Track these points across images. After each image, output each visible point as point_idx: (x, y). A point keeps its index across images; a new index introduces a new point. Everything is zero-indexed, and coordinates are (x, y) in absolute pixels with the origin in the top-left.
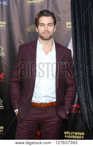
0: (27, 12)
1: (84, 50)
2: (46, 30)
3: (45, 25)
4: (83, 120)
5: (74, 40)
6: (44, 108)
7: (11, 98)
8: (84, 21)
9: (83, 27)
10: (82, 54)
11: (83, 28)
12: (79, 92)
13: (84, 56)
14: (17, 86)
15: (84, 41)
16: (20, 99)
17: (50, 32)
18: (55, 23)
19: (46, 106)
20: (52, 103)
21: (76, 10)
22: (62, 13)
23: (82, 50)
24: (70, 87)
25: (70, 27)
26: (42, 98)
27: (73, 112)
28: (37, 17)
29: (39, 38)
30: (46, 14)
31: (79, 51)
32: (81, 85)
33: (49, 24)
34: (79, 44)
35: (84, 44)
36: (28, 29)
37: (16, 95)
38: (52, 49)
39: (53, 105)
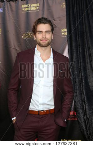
0: (23, 19)
1: (80, 56)
2: (44, 37)
3: (43, 33)
4: (80, 127)
5: (69, 47)
6: (42, 116)
7: (9, 106)
8: (79, 28)
9: (78, 33)
10: (78, 61)
11: (78, 35)
12: (75, 99)
13: (79, 63)
14: (15, 93)
15: (80, 47)
16: (17, 106)
17: (48, 39)
18: (52, 30)
19: (44, 114)
20: (50, 110)
21: (71, 16)
22: (57, 20)
23: (78, 57)
24: (67, 94)
25: (66, 34)
26: (40, 105)
27: (70, 119)
28: (35, 24)
29: (37, 46)
30: (44, 22)
31: (75, 57)
32: (77, 92)
33: (47, 31)
34: (74, 51)
35: (80, 50)
36: (24, 36)
37: (14, 103)
38: (50, 57)
39: (51, 113)
